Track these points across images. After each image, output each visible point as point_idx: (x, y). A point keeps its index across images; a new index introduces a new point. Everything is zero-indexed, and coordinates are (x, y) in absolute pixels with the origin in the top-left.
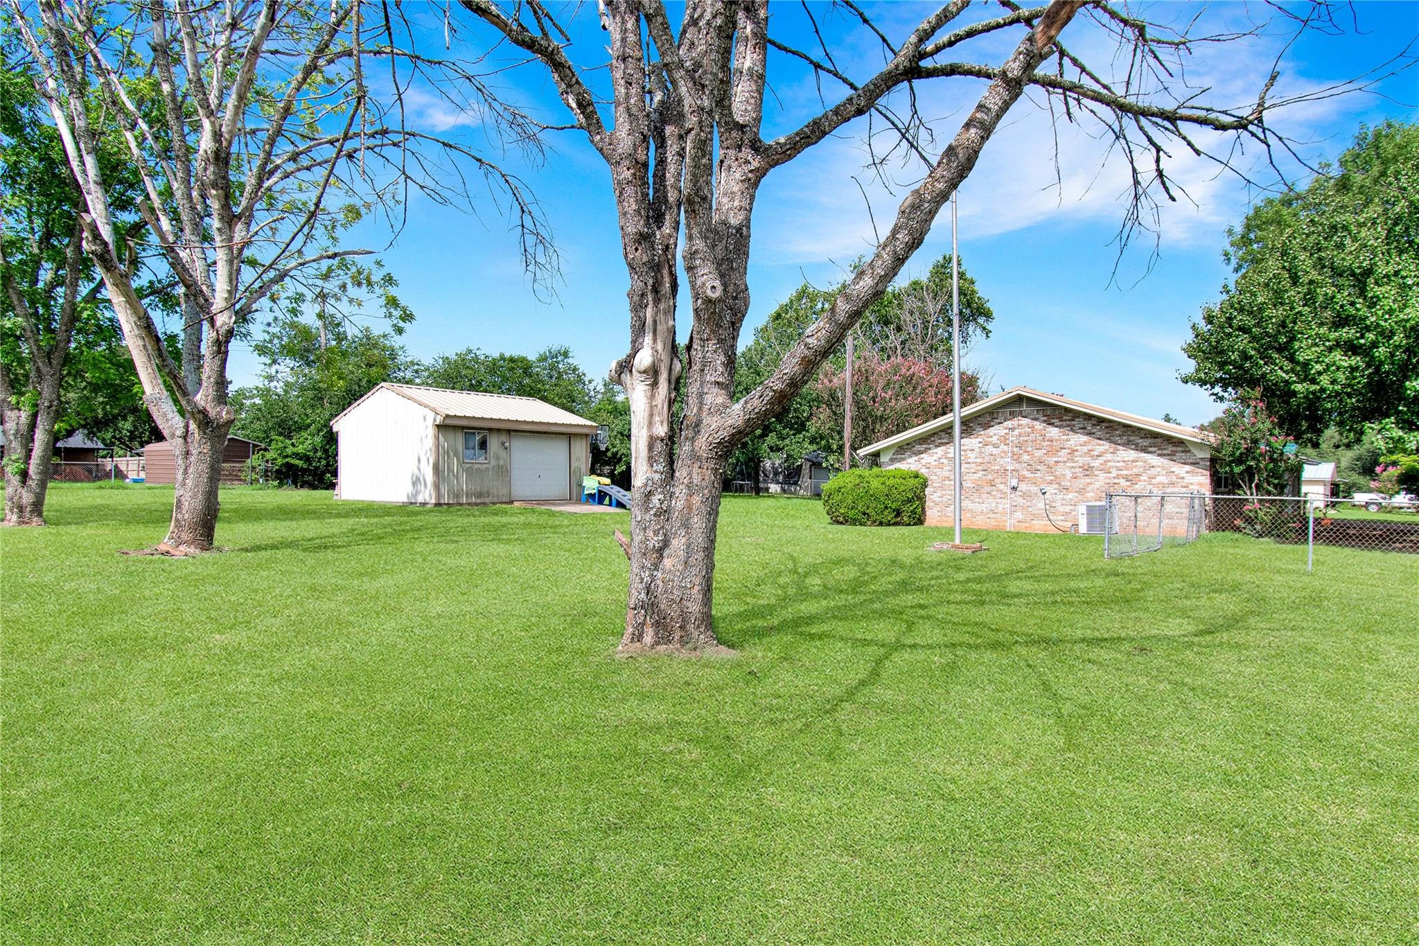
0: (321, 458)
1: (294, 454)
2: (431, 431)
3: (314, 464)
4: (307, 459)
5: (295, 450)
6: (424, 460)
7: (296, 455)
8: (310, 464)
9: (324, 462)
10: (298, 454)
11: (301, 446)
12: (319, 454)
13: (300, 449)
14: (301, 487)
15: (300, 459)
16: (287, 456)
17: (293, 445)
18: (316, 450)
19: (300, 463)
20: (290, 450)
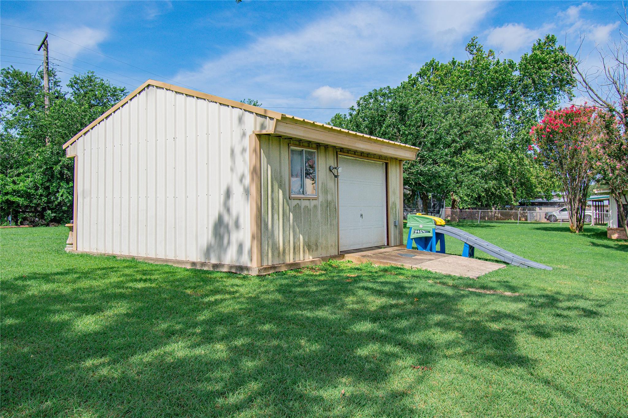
0: (41, 195)
1: (14, 191)
2: (250, 142)
3: (35, 201)
4: (28, 196)
5: (16, 187)
6: (238, 191)
7: (15, 192)
8: (31, 202)
9: (44, 199)
10: (18, 192)
11: (22, 184)
12: (40, 191)
13: (21, 186)
14: (22, 223)
15: (21, 196)
16: (7, 194)
17: (14, 182)
18: (37, 189)
19: (21, 201)
20: (10, 187)
